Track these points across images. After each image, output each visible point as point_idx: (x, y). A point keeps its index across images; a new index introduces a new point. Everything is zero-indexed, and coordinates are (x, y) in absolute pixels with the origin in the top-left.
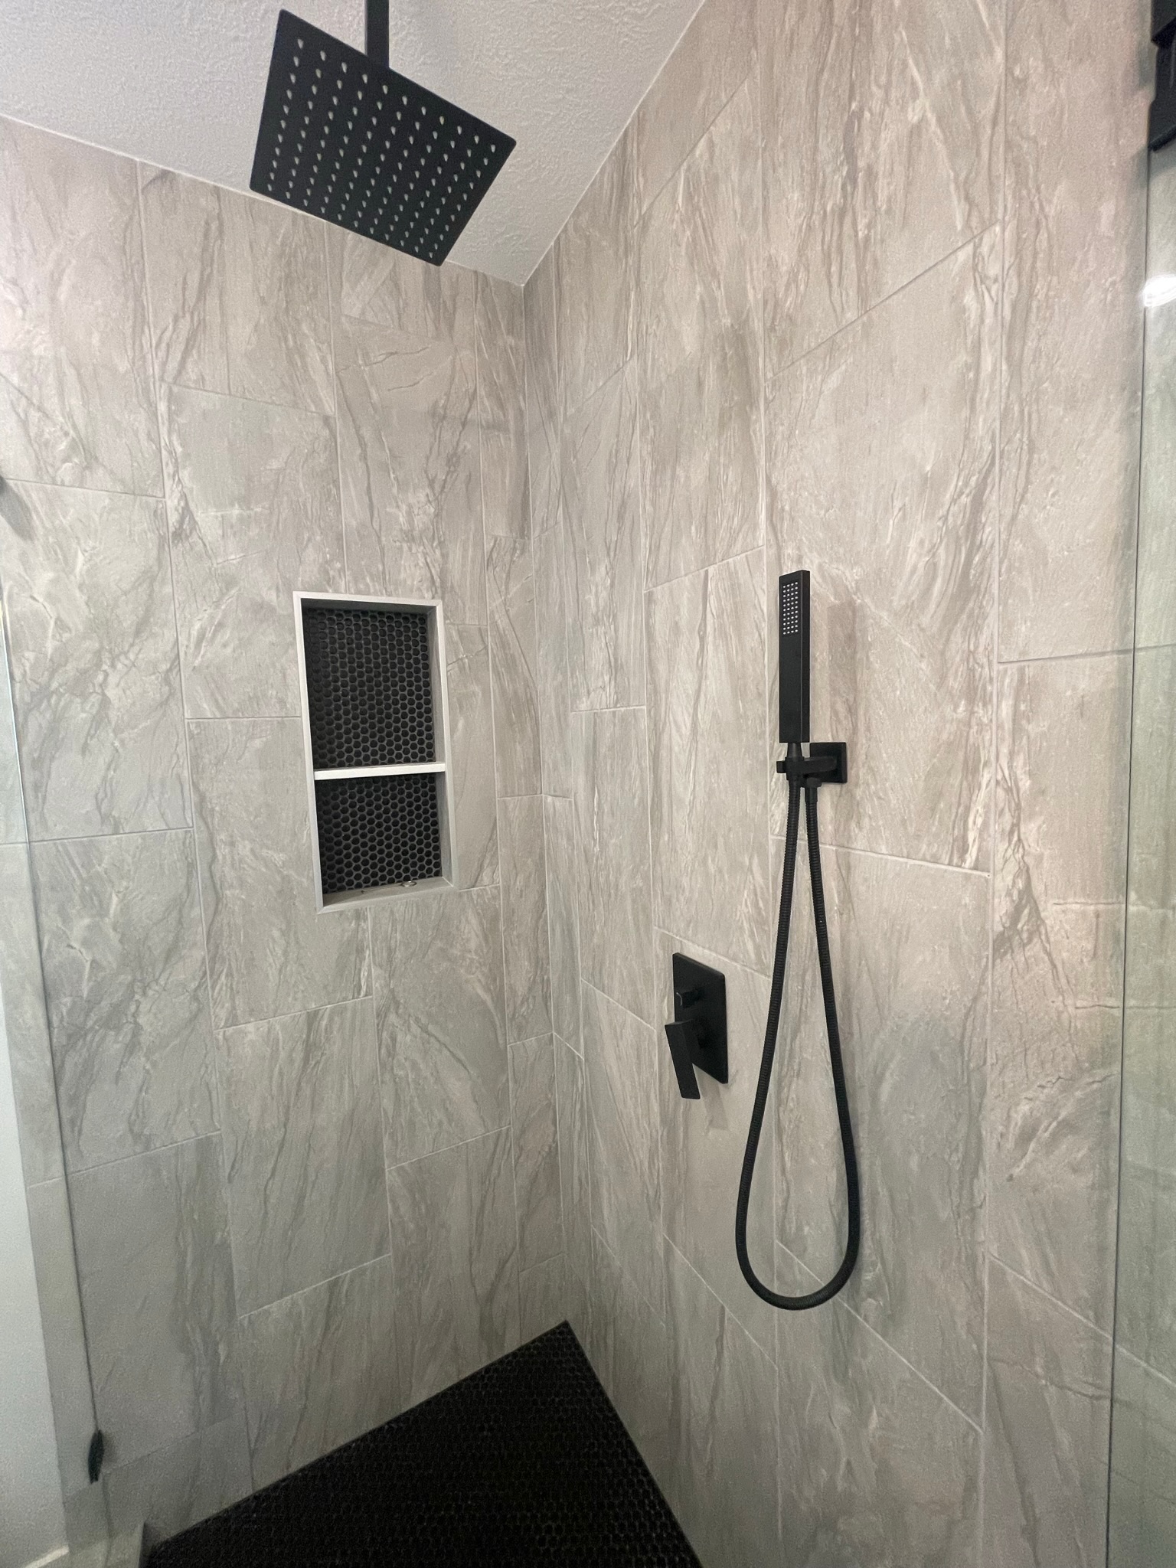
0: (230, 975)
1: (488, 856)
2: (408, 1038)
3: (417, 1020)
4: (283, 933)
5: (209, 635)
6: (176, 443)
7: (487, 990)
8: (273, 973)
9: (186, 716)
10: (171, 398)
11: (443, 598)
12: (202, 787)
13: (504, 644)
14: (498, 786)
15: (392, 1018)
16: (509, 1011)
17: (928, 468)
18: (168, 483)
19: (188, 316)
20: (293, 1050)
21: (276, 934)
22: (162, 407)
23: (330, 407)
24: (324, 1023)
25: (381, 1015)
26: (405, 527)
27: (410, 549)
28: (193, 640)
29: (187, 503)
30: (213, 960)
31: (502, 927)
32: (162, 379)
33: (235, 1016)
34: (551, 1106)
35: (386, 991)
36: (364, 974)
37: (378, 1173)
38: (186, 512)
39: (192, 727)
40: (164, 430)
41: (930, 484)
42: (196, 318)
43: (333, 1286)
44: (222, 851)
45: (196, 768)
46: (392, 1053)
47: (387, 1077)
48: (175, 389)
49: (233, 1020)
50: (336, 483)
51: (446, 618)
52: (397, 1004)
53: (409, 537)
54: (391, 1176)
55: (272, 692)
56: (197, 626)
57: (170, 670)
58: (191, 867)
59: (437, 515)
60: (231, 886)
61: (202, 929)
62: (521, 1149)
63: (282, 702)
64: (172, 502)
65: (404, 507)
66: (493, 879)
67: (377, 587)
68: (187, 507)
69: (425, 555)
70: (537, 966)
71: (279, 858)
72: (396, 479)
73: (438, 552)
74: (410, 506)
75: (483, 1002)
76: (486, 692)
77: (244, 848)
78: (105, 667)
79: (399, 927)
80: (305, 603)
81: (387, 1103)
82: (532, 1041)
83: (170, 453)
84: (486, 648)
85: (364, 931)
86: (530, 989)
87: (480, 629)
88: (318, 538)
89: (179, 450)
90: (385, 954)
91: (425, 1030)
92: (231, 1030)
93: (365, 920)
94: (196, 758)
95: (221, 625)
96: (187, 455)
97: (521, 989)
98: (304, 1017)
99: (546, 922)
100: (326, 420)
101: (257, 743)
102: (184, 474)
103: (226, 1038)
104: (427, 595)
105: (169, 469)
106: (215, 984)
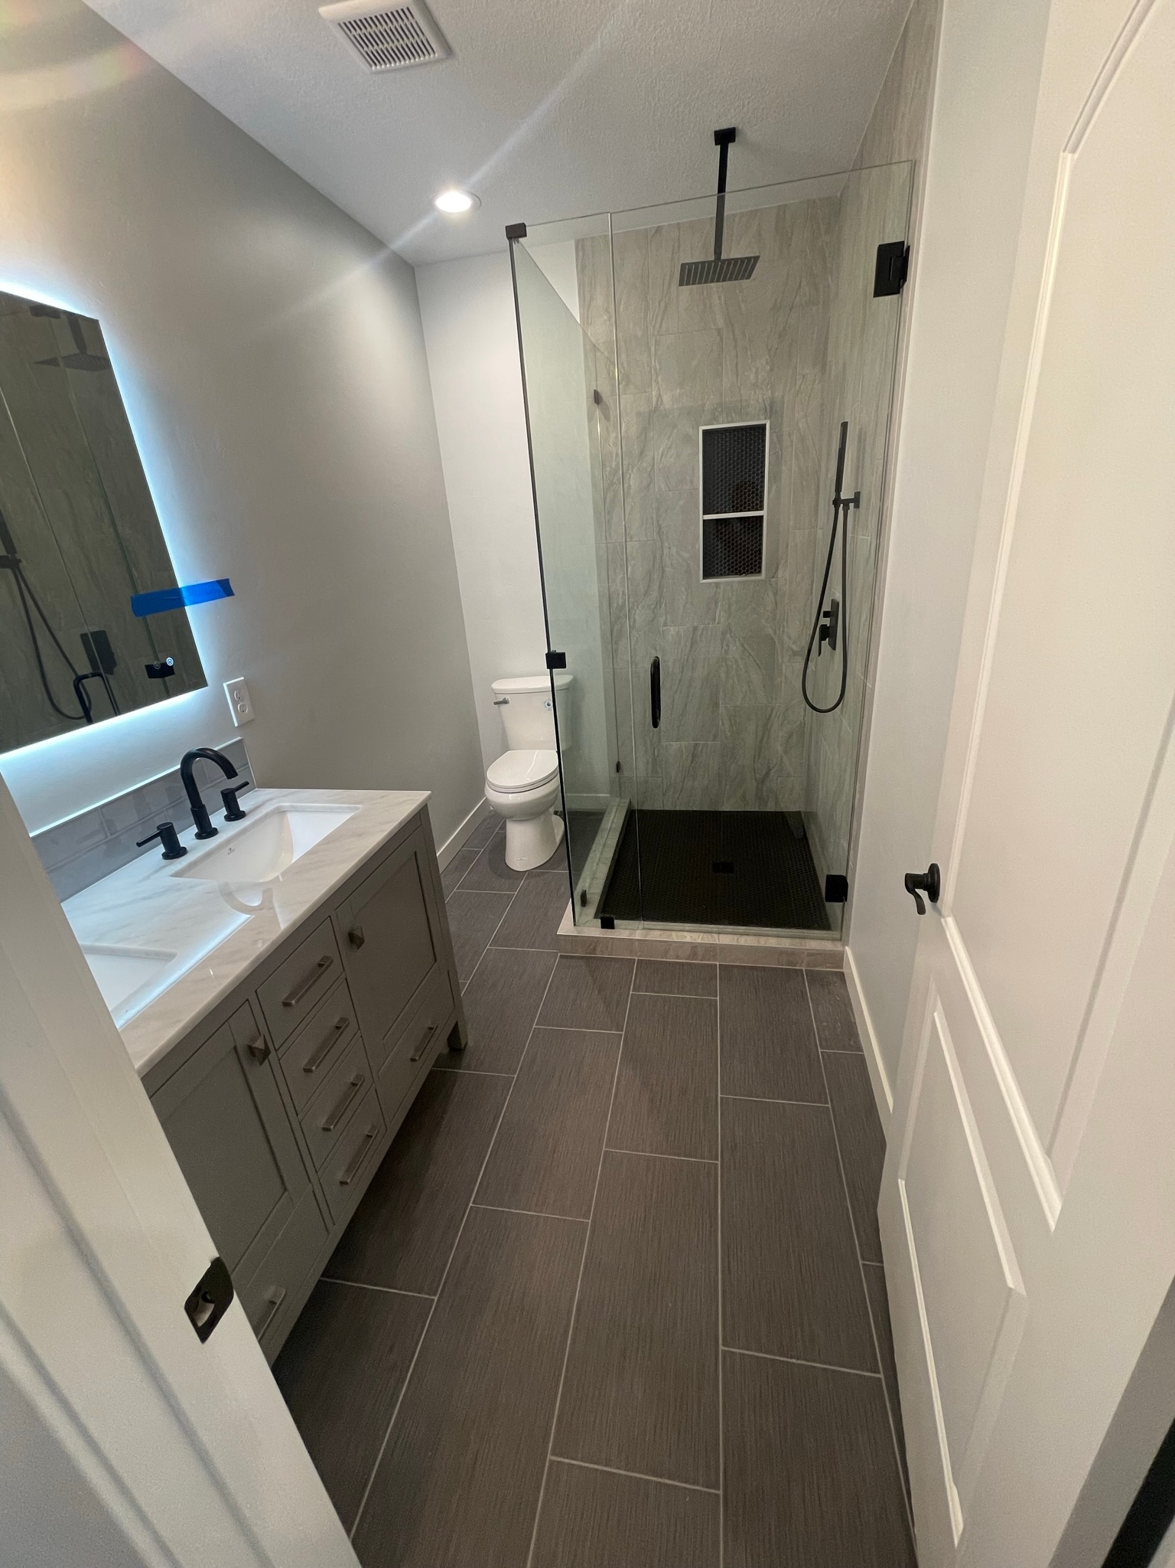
0: (666, 605)
1: (782, 561)
2: (735, 648)
3: (739, 640)
4: (686, 590)
5: (665, 453)
6: (657, 364)
8: (681, 607)
9: (656, 491)
10: (657, 343)
11: (770, 418)
12: (660, 522)
13: (803, 440)
14: (791, 524)
15: (728, 637)
16: (785, 645)
18: (654, 384)
19: (664, 299)
20: (686, 641)
21: (683, 590)
22: (653, 349)
23: (721, 323)
24: (699, 633)
25: (724, 634)
26: (754, 381)
27: (755, 393)
28: (659, 456)
29: (660, 392)
30: (660, 598)
31: (786, 601)
32: (653, 335)
33: (667, 623)
35: (727, 623)
36: (718, 613)
37: (716, 705)
39: (658, 496)
40: (653, 359)
43: (696, 746)
44: (666, 551)
45: (658, 514)
46: (727, 653)
47: (724, 664)
48: (658, 337)
49: (665, 624)
50: (721, 364)
51: (771, 429)
52: (731, 632)
53: (755, 386)
54: (722, 710)
55: (688, 478)
56: (661, 449)
57: (651, 471)
58: (654, 557)
59: (772, 370)
60: (668, 567)
61: (657, 584)
62: (785, 717)
63: (692, 482)
64: (655, 393)
65: (754, 370)
66: (782, 574)
67: (738, 418)
68: (660, 395)
69: (763, 394)
70: (803, 624)
71: (686, 555)
72: (751, 355)
73: (770, 392)
74: (757, 369)
75: (772, 638)
76: (789, 469)
77: (674, 550)
80: (705, 432)
81: (723, 675)
83: (655, 369)
84: (792, 443)
85: (719, 593)
86: (799, 637)
87: (789, 433)
88: (712, 397)
89: (658, 367)
90: (727, 606)
91: (742, 645)
92: (665, 628)
93: (720, 588)
94: (658, 510)
95: (670, 448)
96: (660, 369)
97: (794, 636)
98: (691, 629)
100: (719, 331)
101: (681, 503)
102: (660, 378)
103: (663, 631)
104: (762, 417)
105: (654, 377)
106: (660, 607)
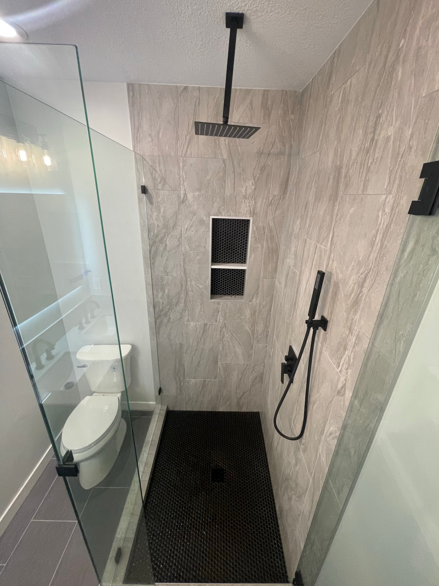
0: (188, 311)
1: (256, 294)
2: (228, 335)
3: (230, 332)
4: (200, 304)
5: (189, 229)
6: (184, 174)
7: (250, 329)
8: (197, 313)
9: (183, 249)
10: (184, 161)
11: (253, 217)
12: (185, 267)
13: (271, 231)
14: (262, 275)
15: (224, 329)
16: (255, 336)
17: (360, 259)
18: (181, 186)
19: (189, 134)
20: (200, 331)
22: (181, 164)
23: (225, 156)
24: (208, 327)
25: (222, 328)
26: (244, 194)
27: (245, 201)
28: (185, 230)
29: (185, 192)
30: (185, 307)
31: (257, 314)
32: (181, 156)
33: (189, 320)
34: (264, 362)
35: (223, 323)
36: (218, 317)
37: (217, 362)
38: (185, 194)
39: (184, 252)
40: (181, 171)
41: (359, 264)
42: (191, 135)
43: (205, 381)
44: (189, 283)
45: (184, 263)
46: (223, 337)
47: (221, 343)
48: (185, 158)
49: (188, 321)
50: (225, 182)
51: (253, 223)
52: (226, 327)
53: (245, 197)
54: (219, 365)
55: (202, 244)
56: (186, 226)
57: (180, 238)
58: (182, 285)
59: (255, 189)
60: (190, 291)
61: (183, 300)
62: (253, 370)
63: (205, 247)
64: (182, 192)
65: (244, 187)
66: (255, 301)
67: (233, 214)
68: (185, 193)
69: (249, 202)
70: (265, 327)
71: (201, 286)
72: (243, 178)
73: (253, 201)
74: (246, 187)
75: (248, 332)
76: (262, 246)
77: (193, 283)
78: (166, 236)
79: (228, 308)
80: (213, 219)
81: (221, 348)
82: (260, 345)
83: (182, 178)
84: (265, 233)
85: (219, 308)
86: (263, 332)
87: (263, 227)
88: (218, 200)
89: (184, 176)
90: (224, 314)
91: (232, 334)
92: (188, 323)
93: (220, 305)
94: (184, 260)
95: (192, 226)
96: (186, 178)
97: (260, 331)
98: (203, 324)
99: (270, 315)
100: (224, 161)
101: (198, 258)
102: (185, 184)
103: (187, 324)
104: (248, 216)
105: (182, 183)
106: (185, 312)
